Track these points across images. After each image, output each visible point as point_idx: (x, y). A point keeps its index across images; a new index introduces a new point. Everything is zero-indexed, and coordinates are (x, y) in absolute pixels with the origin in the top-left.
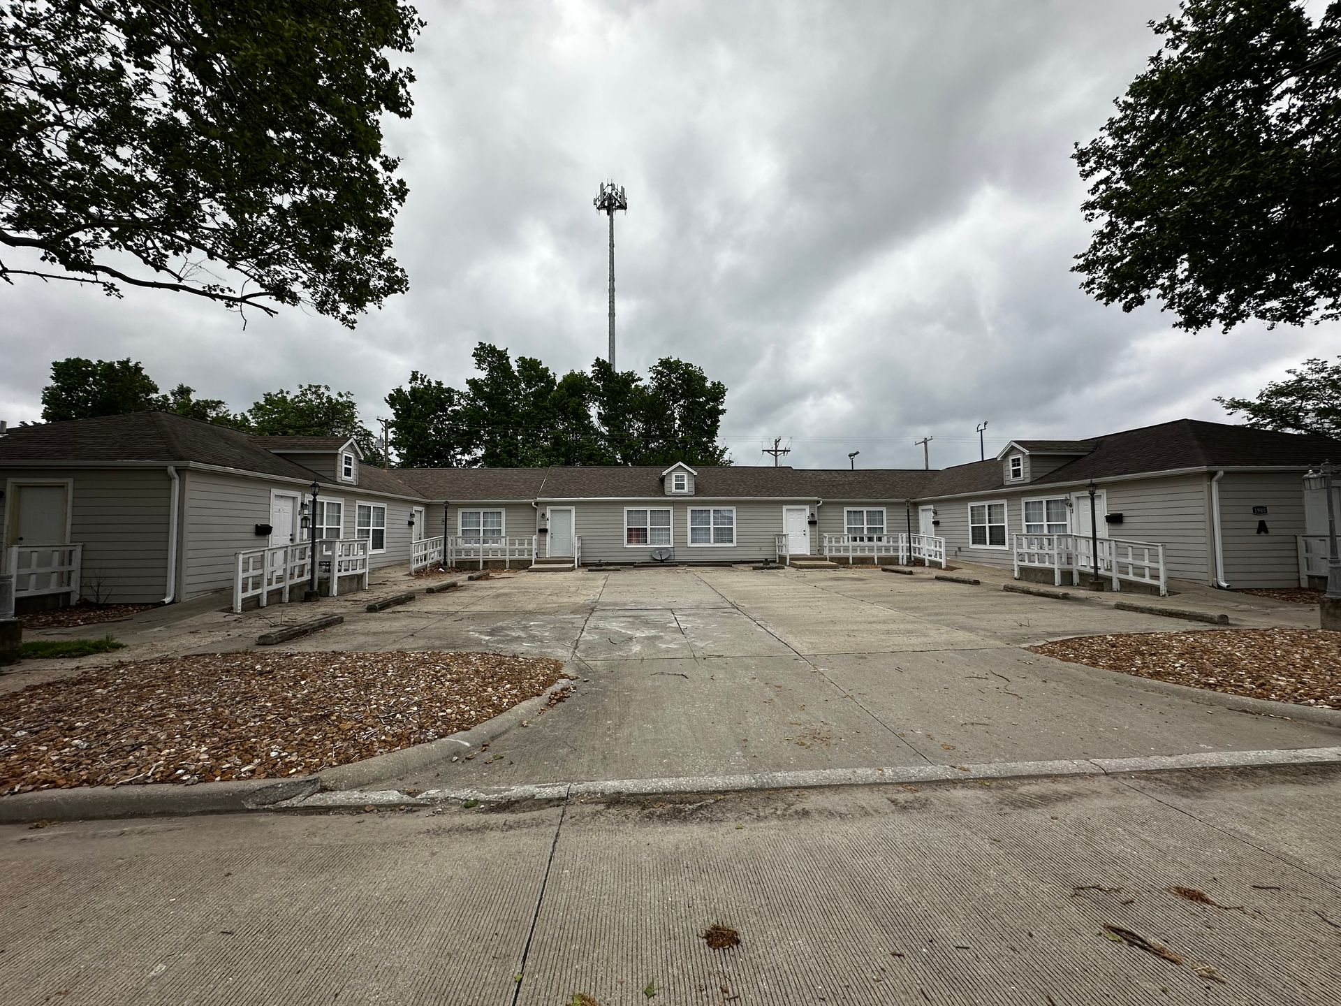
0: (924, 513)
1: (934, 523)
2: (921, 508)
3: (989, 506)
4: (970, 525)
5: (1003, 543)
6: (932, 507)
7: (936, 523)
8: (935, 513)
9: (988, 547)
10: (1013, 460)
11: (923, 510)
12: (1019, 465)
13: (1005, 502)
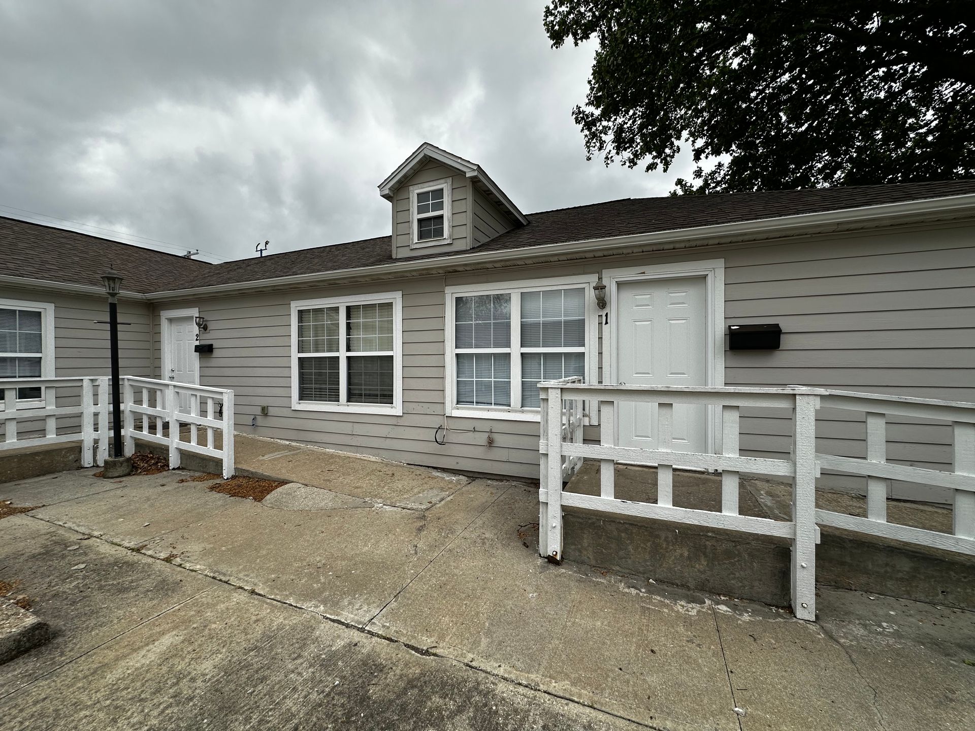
0: (175, 328)
1: (198, 349)
2: (166, 314)
3: (349, 309)
4: (295, 355)
5: (387, 398)
6: (194, 312)
7: (204, 350)
8: (204, 327)
9: (343, 406)
10: (422, 197)
11: (171, 320)
12: (440, 206)
13: (396, 298)
